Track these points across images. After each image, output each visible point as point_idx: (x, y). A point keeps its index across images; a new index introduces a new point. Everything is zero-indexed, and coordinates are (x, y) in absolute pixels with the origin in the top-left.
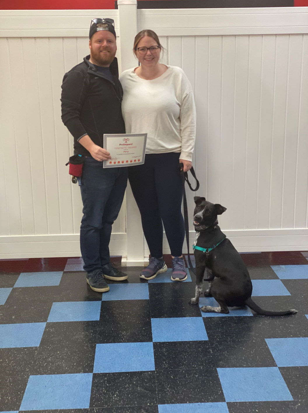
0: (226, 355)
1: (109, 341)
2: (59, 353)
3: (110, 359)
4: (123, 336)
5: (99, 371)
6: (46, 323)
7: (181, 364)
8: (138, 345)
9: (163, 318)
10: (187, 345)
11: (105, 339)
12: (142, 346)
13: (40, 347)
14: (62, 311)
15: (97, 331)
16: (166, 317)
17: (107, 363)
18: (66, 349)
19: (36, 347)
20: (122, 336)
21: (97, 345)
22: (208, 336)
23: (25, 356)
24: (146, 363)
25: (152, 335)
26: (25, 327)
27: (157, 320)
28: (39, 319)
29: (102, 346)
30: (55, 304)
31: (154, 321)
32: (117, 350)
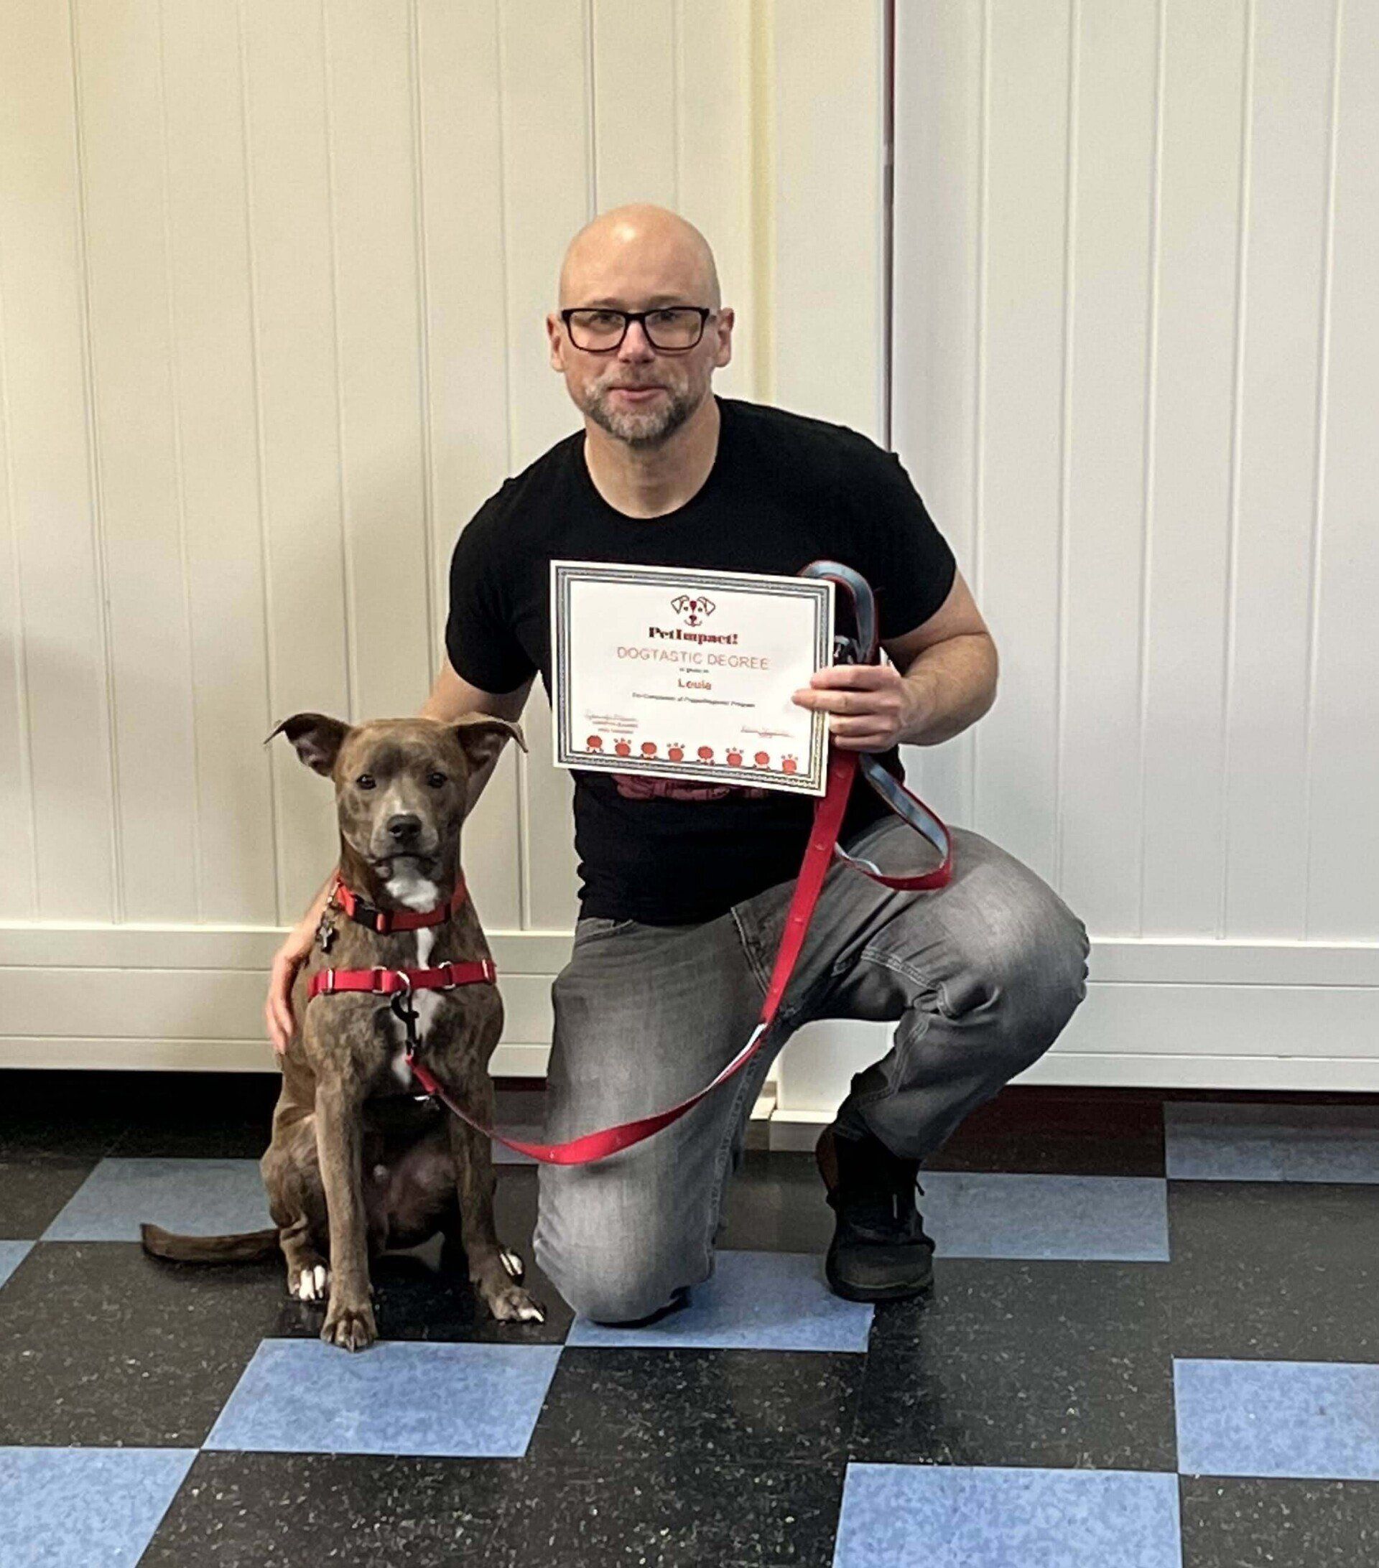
4: (653, 1553)
6: (195, 1451)
9: (925, 1463)
14: (308, 1390)
15: (494, 1518)
16: (940, 1464)
26: (68, 1469)
27: (882, 1474)
28: (158, 1430)
30: (274, 1348)
31: (863, 1477)
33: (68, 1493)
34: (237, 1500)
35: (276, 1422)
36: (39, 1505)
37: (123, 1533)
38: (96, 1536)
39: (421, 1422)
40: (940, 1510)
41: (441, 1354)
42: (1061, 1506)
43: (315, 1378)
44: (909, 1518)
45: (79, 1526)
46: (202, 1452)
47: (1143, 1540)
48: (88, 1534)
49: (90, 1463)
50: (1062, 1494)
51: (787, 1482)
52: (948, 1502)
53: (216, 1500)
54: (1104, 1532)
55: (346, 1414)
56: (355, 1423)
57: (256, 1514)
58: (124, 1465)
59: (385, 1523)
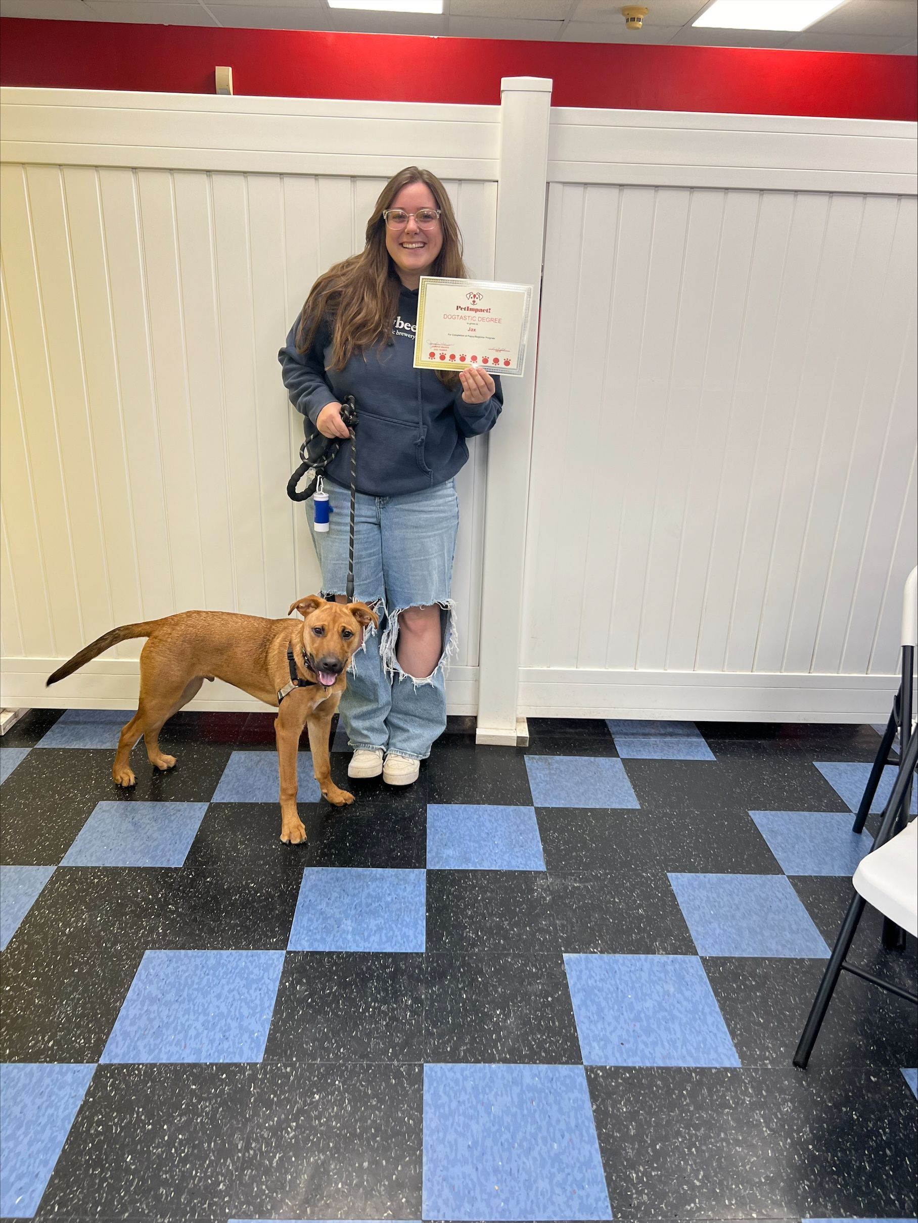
0: (811, 1147)
1: (459, 1054)
2: (318, 1102)
3: (469, 1146)
4: (497, 1028)
5: (439, 1211)
6: (283, 952)
7: (685, 1187)
8: (542, 1075)
9: (594, 952)
10: (685, 1089)
11: (449, 1041)
12: (554, 1086)
13: (264, 1065)
14: (327, 904)
15: (421, 1002)
16: (601, 952)
17: (462, 1166)
18: (337, 1082)
19: (253, 1067)
20: (494, 1032)
21: (427, 1067)
22: (736, 1045)
23: (221, 1109)
24: (579, 1176)
25: (576, 1030)
26: (229, 966)
27: (579, 961)
28: (267, 936)
29: (439, 1074)
30: (310, 874)
31: (571, 963)
32: (486, 1096)
33: (232, 987)
34: (306, 991)
35: (317, 929)
36: (218, 997)
37: (257, 1019)
38: (245, 1023)
39: (377, 925)
40: (612, 989)
41: (378, 876)
42: (660, 983)
43: (329, 897)
44: (599, 994)
45: (238, 1015)
46: (289, 953)
47: (703, 1009)
48: (241, 1020)
49: (239, 963)
50: (657, 974)
51: (541, 969)
52: (613, 982)
53: (297, 991)
54: (685, 1003)
55: (345, 922)
56: (350, 929)
57: (315, 1002)
58: (254, 964)
59: (374, 1008)
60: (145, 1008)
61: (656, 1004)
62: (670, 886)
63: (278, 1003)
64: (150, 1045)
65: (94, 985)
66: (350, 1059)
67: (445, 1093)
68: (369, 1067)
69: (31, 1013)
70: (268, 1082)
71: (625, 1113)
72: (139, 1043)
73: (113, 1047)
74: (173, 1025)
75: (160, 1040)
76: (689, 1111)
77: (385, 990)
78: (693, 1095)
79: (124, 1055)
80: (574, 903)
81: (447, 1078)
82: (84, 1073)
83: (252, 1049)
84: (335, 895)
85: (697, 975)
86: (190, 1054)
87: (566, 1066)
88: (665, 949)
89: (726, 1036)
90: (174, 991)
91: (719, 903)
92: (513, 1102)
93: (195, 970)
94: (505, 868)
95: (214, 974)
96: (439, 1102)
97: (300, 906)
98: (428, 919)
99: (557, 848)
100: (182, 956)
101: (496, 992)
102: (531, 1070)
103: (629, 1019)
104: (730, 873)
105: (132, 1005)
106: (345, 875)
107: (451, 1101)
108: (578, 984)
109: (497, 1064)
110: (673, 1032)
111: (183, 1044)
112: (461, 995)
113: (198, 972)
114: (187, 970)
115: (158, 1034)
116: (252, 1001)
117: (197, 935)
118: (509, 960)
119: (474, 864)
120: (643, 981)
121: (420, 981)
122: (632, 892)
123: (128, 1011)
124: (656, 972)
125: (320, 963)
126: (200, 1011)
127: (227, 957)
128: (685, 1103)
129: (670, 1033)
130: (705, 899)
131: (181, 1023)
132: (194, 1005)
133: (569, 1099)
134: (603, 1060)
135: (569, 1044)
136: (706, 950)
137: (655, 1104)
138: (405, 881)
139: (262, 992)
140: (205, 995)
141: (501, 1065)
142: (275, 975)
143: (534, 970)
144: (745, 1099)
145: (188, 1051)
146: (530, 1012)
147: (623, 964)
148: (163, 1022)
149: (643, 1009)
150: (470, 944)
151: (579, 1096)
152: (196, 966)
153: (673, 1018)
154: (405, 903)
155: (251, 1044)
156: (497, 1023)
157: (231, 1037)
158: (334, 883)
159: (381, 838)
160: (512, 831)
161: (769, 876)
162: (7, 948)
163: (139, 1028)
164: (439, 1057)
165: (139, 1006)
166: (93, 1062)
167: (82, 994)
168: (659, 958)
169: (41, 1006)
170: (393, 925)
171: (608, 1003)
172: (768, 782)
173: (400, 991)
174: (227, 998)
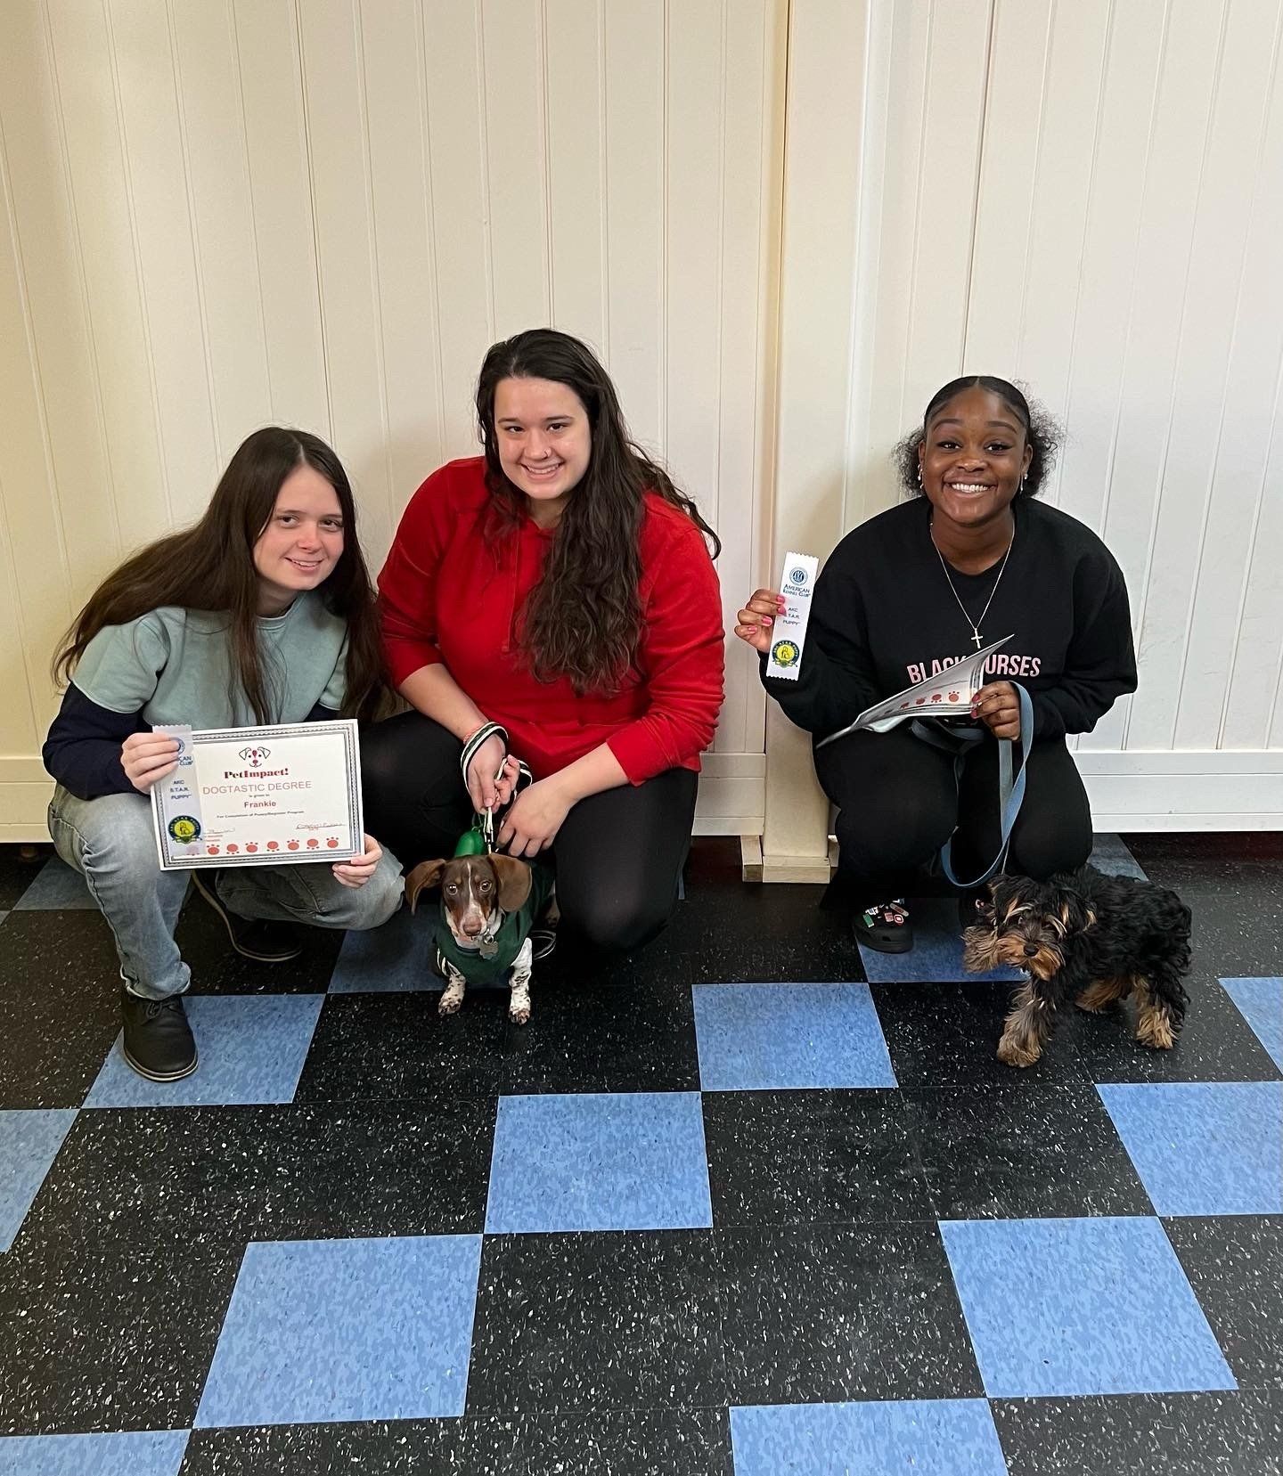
1: (785, 1388)
4: (843, 1347)
6: (479, 1237)
8: (923, 1415)
9: (988, 1217)
10: (1152, 1427)
11: (765, 1370)
12: (943, 1432)
13: (467, 1420)
14: (543, 1156)
15: (715, 1308)
16: (1001, 1216)
18: (590, 1443)
19: (449, 1422)
20: (838, 1351)
21: (733, 1413)
22: (1228, 1356)
25: (969, 1344)
26: (391, 1264)
27: (966, 1232)
28: (448, 1211)
29: (755, 1420)
30: (509, 1107)
31: (953, 1237)
32: (835, 1454)
33: (400, 1298)
34: (524, 1297)
35: (530, 1196)
36: (379, 1314)
37: (448, 1348)
38: (429, 1353)
39: (630, 1187)
40: (1022, 1276)
41: (622, 1106)
42: (1100, 1262)
43: (545, 1143)
44: (1001, 1283)
45: (414, 1340)
46: (488, 1237)
47: (1171, 1301)
48: (421, 1351)
49: (407, 1257)
50: (1093, 1248)
51: (905, 1247)
52: (1023, 1264)
53: (509, 1299)
54: (1143, 1293)
55: (576, 1183)
56: (586, 1196)
57: (541, 1316)
58: (432, 1258)
59: (638, 1321)
60: (259, 1336)
61: (1094, 1295)
62: (1102, 1104)
63: (479, 1320)
64: (275, 1397)
65: (168, 1301)
66: (606, 1405)
67: (769, 1454)
68: (640, 1416)
69: (69, 1352)
70: (476, 1446)
71: (1059, 1469)
72: (256, 1393)
73: (213, 1401)
74: (309, 1363)
75: (289, 1387)
76: (1160, 1461)
77: (655, 1292)
78: (1164, 1436)
79: (233, 1414)
80: (949, 1137)
81: (768, 1429)
82: (170, 1446)
83: (445, 1396)
84: (558, 1140)
85: (1157, 1247)
86: (344, 1408)
87: (958, 1401)
88: (1102, 1208)
89: (1211, 1342)
90: (304, 1306)
91: (1183, 1128)
92: (879, 1462)
93: (336, 1271)
94: (830, 1087)
95: (367, 1279)
96: (760, 1467)
97: (499, 1160)
98: (711, 1172)
99: (912, 1048)
100: (310, 1249)
101: (836, 1287)
102: (904, 1409)
103: (1054, 1322)
104: (1198, 1081)
105: (236, 1332)
106: (567, 1107)
107: (778, 1464)
108: (967, 1269)
109: (846, 1403)
110: (1125, 1339)
111: (329, 1391)
112: (778, 1294)
113: (340, 1275)
114: (322, 1272)
115: (285, 1376)
116: (436, 1319)
117: (332, 1215)
118: (852, 1235)
119: (779, 1080)
120: (1071, 1260)
121: (712, 1274)
122: (1041, 1116)
123: (230, 1343)
124: (1091, 1246)
125: (542, 1253)
126: (350, 1337)
127: (386, 1249)
128: (1153, 1450)
129: (1122, 1341)
130: (1159, 1124)
131: (322, 1357)
132: (340, 1329)
133: (969, 1452)
134: (1019, 1388)
135: (960, 1365)
136: (1167, 1205)
137: (1106, 1454)
138: (669, 1113)
139: (448, 1303)
140: (355, 1311)
141: (854, 1404)
142: (470, 1274)
143: (894, 1250)
144: (1248, 1439)
145: (338, 1403)
146: (894, 1316)
147: (1037, 1235)
148: (290, 1356)
149: (1074, 1305)
150: (787, 1212)
151: (984, 1447)
152: (336, 1265)
153: (1125, 1317)
154: (671, 1148)
155: (442, 1387)
156: (839, 1338)
157: (407, 1379)
158: (551, 1119)
159: (620, 1043)
160: (835, 1024)
161: (1261, 1084)
162: (14, 1247)
163: (253, 1369)
164: (752, 1397)
165: (248, 1334)
166: (182, 1427)
167: (150, 1316)
168: (1093, 1222)
169: (83, 1340)
170: (657, 1187)
171: (1018, 1299)
172: (1246, 931)
173: (678, 1291)
174: (393, 1315)
